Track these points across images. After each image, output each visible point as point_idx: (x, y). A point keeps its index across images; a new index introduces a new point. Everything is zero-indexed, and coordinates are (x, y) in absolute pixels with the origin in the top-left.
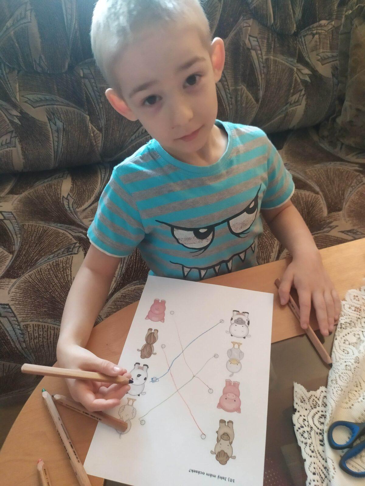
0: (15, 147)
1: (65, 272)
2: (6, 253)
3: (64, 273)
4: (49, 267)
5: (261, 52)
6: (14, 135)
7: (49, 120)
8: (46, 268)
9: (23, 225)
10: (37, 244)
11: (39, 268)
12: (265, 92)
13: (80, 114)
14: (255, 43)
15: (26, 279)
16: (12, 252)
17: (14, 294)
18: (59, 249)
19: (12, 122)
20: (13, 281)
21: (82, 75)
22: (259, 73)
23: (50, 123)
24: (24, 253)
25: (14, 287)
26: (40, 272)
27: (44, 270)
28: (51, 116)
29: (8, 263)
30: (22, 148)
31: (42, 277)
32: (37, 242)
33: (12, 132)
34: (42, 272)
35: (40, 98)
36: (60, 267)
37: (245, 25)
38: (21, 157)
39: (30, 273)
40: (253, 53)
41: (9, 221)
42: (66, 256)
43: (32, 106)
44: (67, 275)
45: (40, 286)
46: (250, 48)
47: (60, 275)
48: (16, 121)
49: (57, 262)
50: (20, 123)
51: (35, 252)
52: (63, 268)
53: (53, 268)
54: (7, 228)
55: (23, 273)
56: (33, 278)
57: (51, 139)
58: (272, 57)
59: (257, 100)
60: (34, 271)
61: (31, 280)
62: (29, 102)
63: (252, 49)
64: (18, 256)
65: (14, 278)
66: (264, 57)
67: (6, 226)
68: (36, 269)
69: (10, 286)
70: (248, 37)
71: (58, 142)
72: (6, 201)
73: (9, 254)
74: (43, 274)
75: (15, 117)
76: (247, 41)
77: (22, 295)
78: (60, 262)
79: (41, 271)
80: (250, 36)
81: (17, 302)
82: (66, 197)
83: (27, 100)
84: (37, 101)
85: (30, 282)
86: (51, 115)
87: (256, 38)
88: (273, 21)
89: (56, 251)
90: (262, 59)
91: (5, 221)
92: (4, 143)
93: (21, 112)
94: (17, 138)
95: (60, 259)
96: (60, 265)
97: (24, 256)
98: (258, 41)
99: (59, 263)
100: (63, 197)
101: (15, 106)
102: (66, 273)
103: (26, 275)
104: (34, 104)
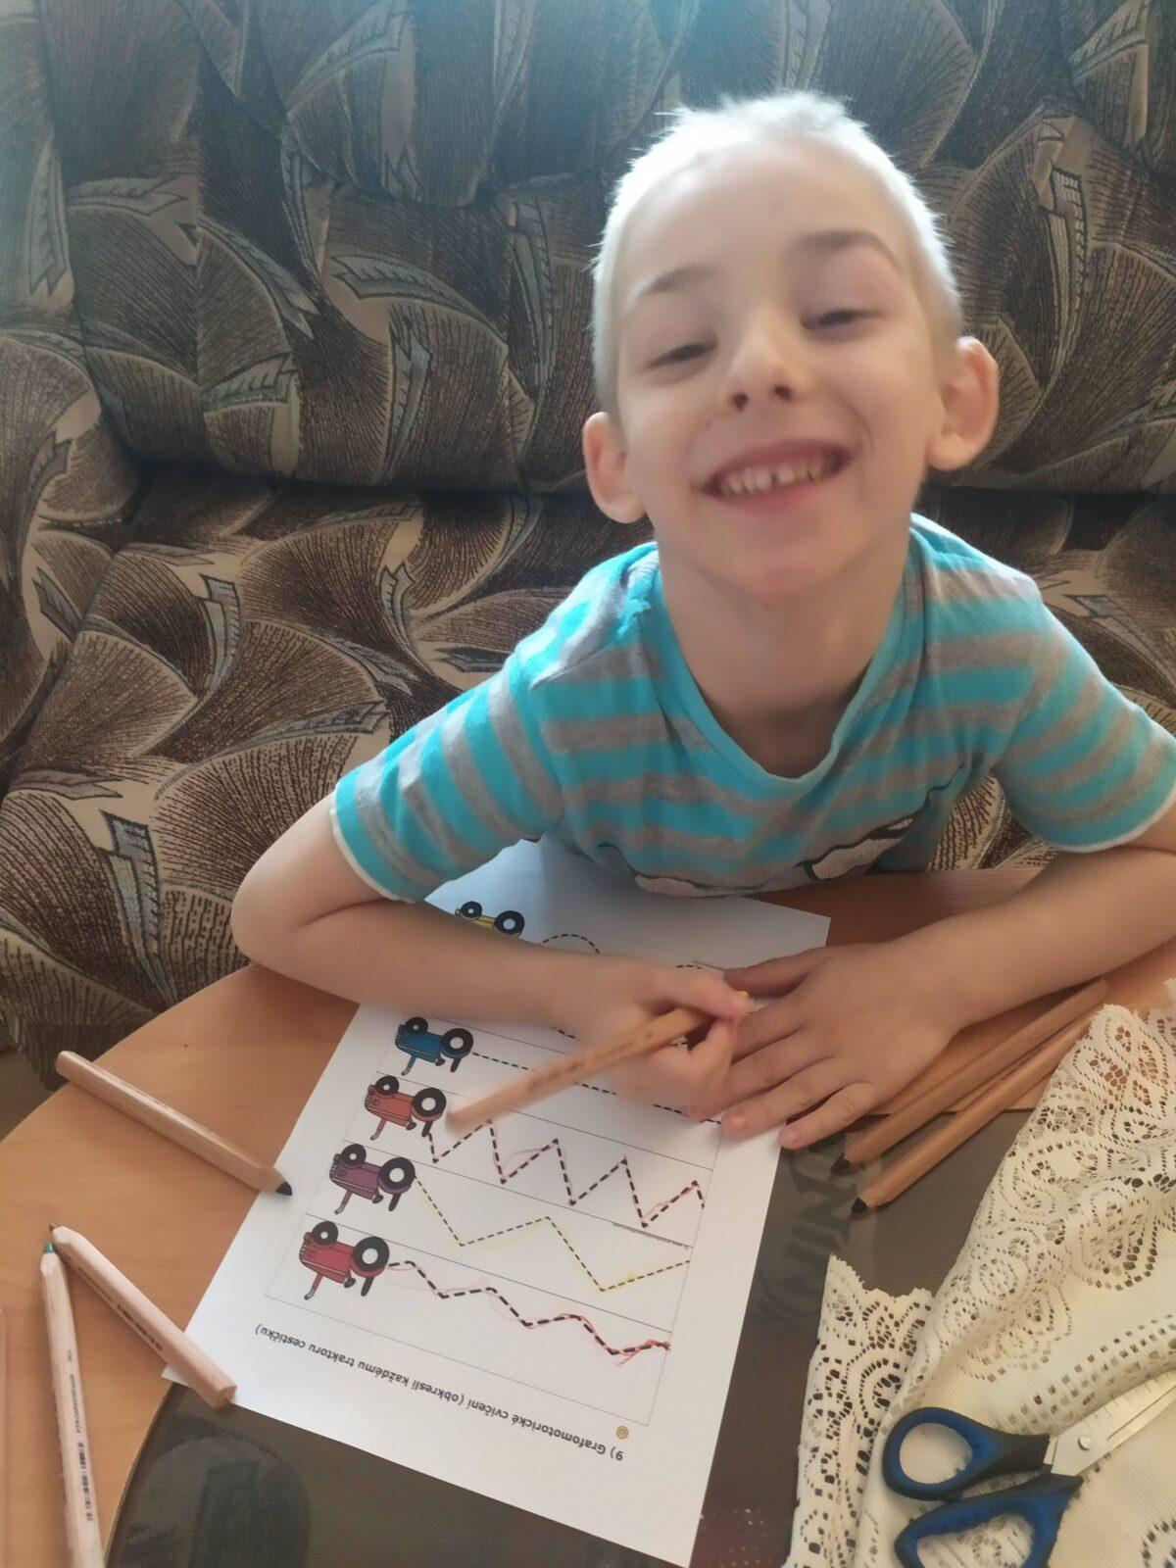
0: (284, 401)
1: (323, 776)
2: (184, 690)
3: (319, 777)
4: (283, 752)
5: (1085, 226)
6: (289, 365)
7: (395, 339)
8: (274, 753)
9: (253, 625)
10: (272, 682)
11: (256, 749)
12: (1076, 353)
13: (485, 336)
14: (1067, 194)
15: (213, 772)
16: (198, 692)
17: (171, 802)
18: (326, 711)
19: (289, 327)
20: (179, 767)
21: (512, 222)
22: (1065, 291)
23: (394, 349)
24: (230, 699)
25: (174, 785)
26: (255, 762)
27: (267, 758)
28: (400, 329)
29: (179, 717)
30: (303, 407)
31: (256, 775)
32: (273, 678)
33: (285, 356)
34: (261, 762)
35: (380, 272)
36: (313, 759)
37: (1047, 133)
38: (296, 433)
39: (227, 758)
40: (1058, 226)
41: (219, 606)
42: (338, 731)
43: (355, 290)
44: (323, 786)
45: (245, 798)
46: (1051, 207)
47: (307, 780)
48: (303, 326)
49: (309, 745)
50: (311, 335)
51: (260, 704)
52: (320, 762)
53: (293, 759)
54: (208, 625)
55: (211, 753)
56: (231, 772)
57: (389, 397)
58: (1118, 247)
59: (1043, 378)
60: (242, 753)
61: (225, 775)
62: (348, 277)
63: (1055, 212)
64: (212, 705)
65: (183, 761)
66: (1092, 244)
67: (206, 619)
68: (248, 751)
69: (164, 779)
70: (1049, 170)
71: (405, 407)
72: (227, 551)
73: (190, 694)
74: (262, 769)
75: (301, 315)
76: (1043, 186)
77: (189, 810)
78: (318, 746)
79: (258, 758)
80: (1054, 168)
81: (170, 827)
82: (392, 570)
83: (345, 270)
84: (370, 280)
85: (221, 782)
86: (403, 325)
87: (1076, 178)
88: (1142, 132)
89: (316, 714)
90: (1084, 248)
91: (208, 604)
92: (257, 384)
93: (321, 303)
94: (296, 376)
95: (319, 737)
96: (315, 754)
97: (228, 708)
98: (1079, 190)
99: (315, 749)
100: (386, 569)
101: (306, 282)
102: (324, 779)
103: (217, 761)
104: (362, 284)
